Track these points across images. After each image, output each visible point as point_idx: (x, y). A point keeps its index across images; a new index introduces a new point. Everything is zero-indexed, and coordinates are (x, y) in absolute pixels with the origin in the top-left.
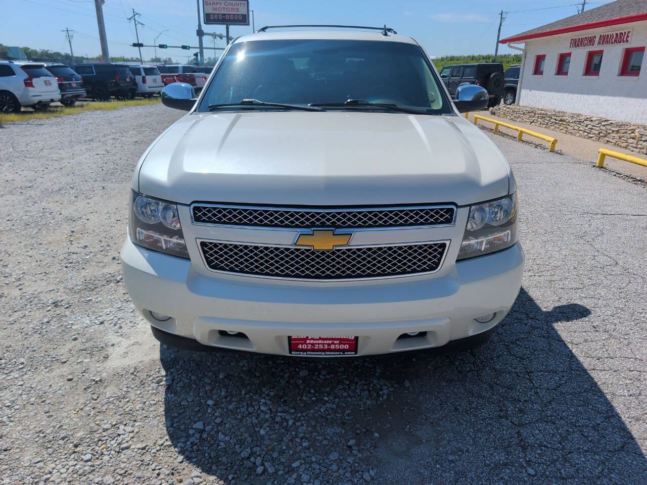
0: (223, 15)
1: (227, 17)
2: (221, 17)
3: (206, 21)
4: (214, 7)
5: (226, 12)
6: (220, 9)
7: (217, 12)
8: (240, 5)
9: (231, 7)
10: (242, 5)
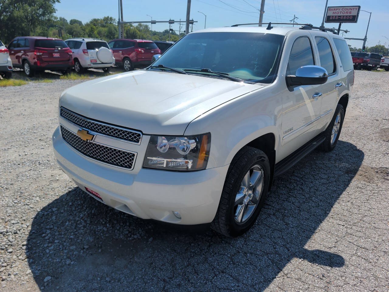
0: (339, 16)
1: (342, 18)
2: (337, 18)
3: (327, 21)
4: (334, 11)
5: (342, 15)
6: (338, 13)
7: (336, 15)
8: (353, 9)
9: (346, 11)
10: (355, 9)
